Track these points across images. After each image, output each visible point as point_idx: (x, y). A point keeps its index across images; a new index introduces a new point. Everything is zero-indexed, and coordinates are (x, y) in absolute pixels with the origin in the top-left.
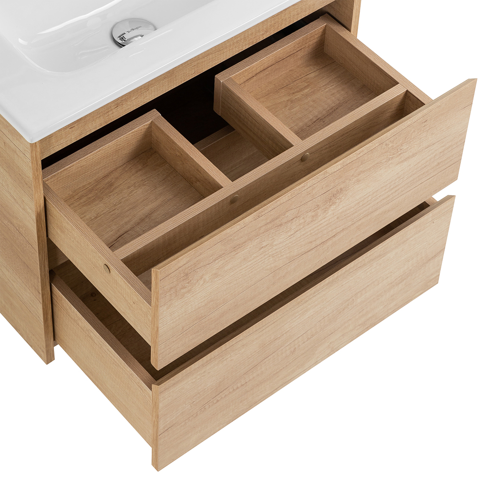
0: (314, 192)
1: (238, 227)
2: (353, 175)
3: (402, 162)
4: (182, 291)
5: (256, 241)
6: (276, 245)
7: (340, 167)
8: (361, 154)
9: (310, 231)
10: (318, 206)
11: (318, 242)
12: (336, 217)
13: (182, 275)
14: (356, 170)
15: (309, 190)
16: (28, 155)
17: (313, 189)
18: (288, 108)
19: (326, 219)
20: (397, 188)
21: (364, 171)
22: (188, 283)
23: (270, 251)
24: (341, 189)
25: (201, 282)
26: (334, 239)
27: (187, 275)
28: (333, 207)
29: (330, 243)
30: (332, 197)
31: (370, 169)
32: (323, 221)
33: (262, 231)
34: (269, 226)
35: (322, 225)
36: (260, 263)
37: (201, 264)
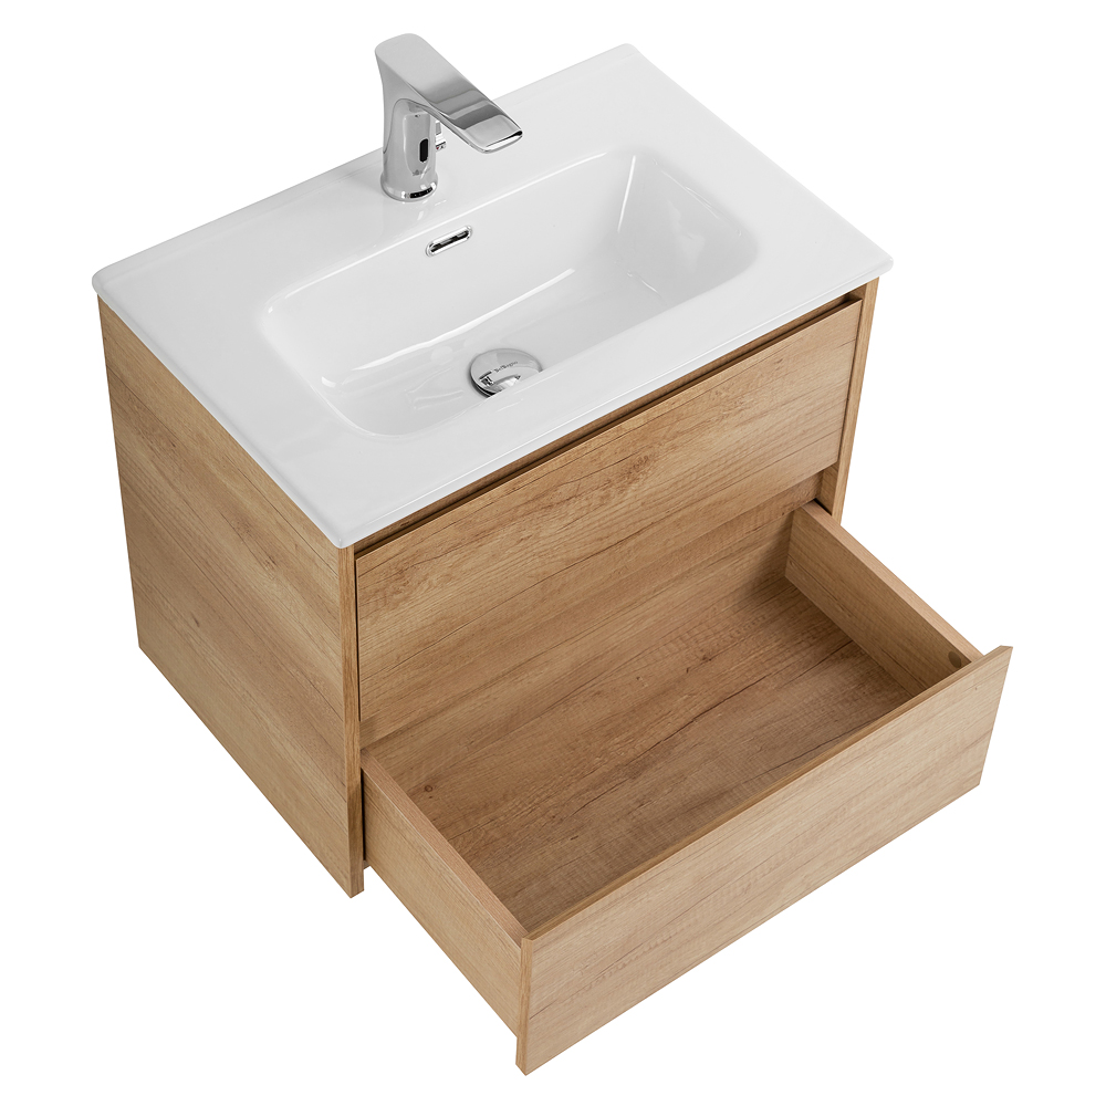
0: (602, 459)
1: (481, 502)
2: (664, 437)
3: (744, 423)
4: (395, 597)
5: (512, 528)
6: (544, 538)
8: (677, 405)
9: (599, 520)
10: (610, 481)
11: (613, 540)
12: (640, 502)
13: (394, 571)
14: (670, 429)
15: (594, 453)
17: (600, 454)
19: (624, 504)
20: (738, 465)
21: (683, 433)
22: (404, 585)
23: (535, 546)
24: (646, 459)
25: (425, 586)
26: (639, 538)
27: (401, 571)
28: (634, 486)
29: (632, 543)
30: (633, 469)
31: (692, 429)
32: (620, 506)
33: (521, 511)
34: (532, 506)
35: (618, 514)
36: (519, 565)
37: (424, 557)
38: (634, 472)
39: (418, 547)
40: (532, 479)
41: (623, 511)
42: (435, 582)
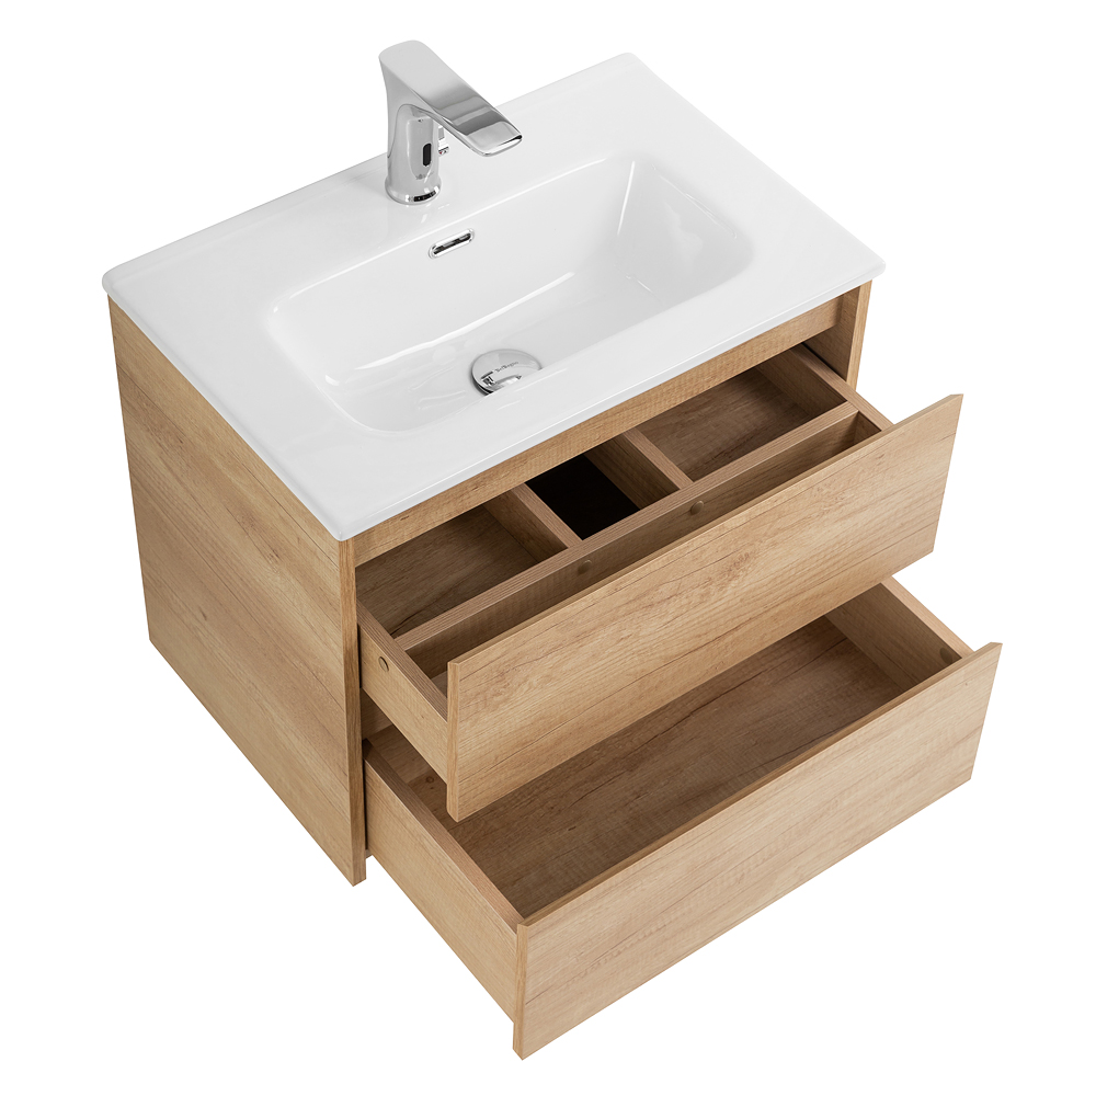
0: (704, 557)
1: (584, 604)
2: (765, 535)
4: (496, 699)
5: (612, 628)
6: (644, 637)
7: (744, 521)
9: (698, 618)
10: (710, 579)
11: (711, 637)
12: (739, 599)
13: (495, 674)
15: (695, 553)
16: (335, 560)
17: (702, 553)
18: (676, 435)
19: (723, 601)
20: (836, 559)
21: (783, 530)
22: (505, 687)
23: (634, 645)
24: (747, 555)
25: (525, 687)
26: (736, 634)
27: (502, 674)
28: (733, 584)
29: (729, 638)
30: (734, 566)
32: (719, 603)
33: (621, 612)
34: (633, 606)
35: (718, 610)
36: (618, 664)
37: (525, 659)
38: (734, 569)
39: (519, 650)
40: (634, 579)
41: (721, 608)
42: (535, 683)
